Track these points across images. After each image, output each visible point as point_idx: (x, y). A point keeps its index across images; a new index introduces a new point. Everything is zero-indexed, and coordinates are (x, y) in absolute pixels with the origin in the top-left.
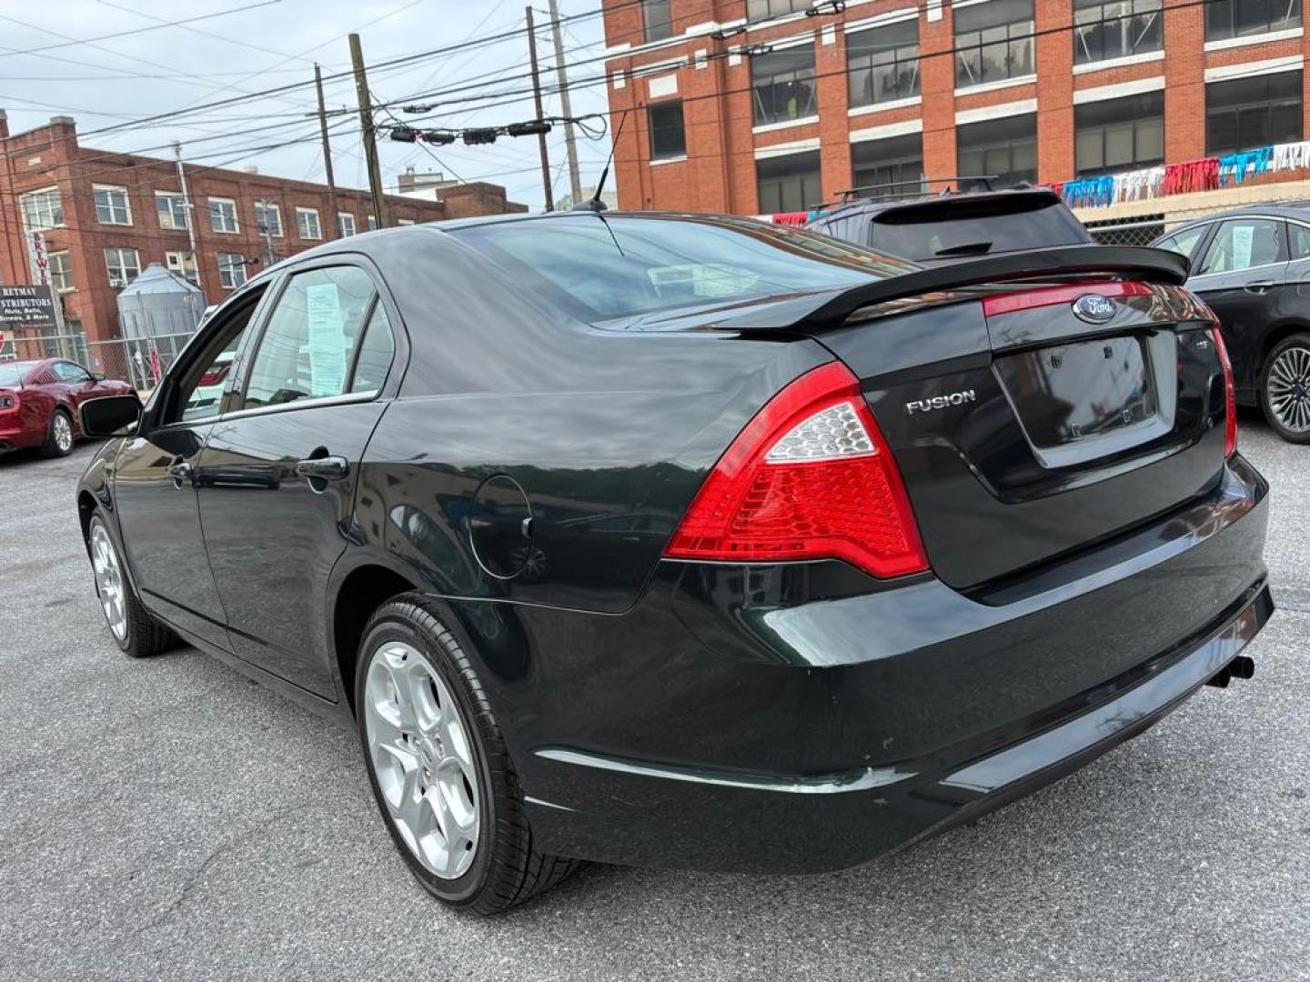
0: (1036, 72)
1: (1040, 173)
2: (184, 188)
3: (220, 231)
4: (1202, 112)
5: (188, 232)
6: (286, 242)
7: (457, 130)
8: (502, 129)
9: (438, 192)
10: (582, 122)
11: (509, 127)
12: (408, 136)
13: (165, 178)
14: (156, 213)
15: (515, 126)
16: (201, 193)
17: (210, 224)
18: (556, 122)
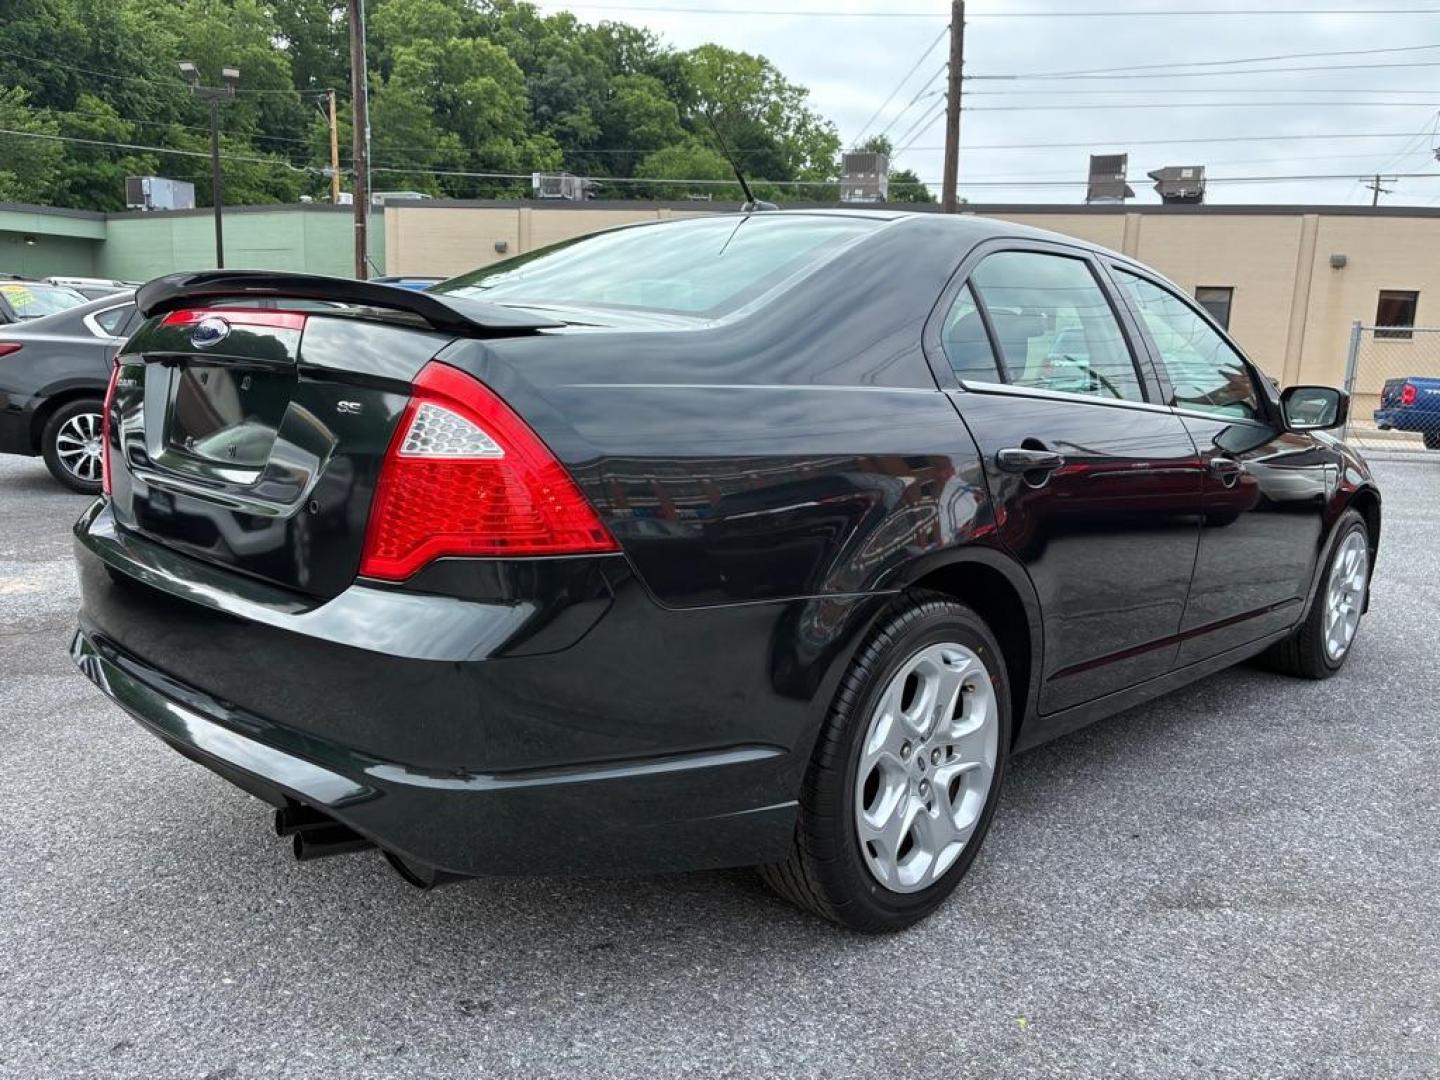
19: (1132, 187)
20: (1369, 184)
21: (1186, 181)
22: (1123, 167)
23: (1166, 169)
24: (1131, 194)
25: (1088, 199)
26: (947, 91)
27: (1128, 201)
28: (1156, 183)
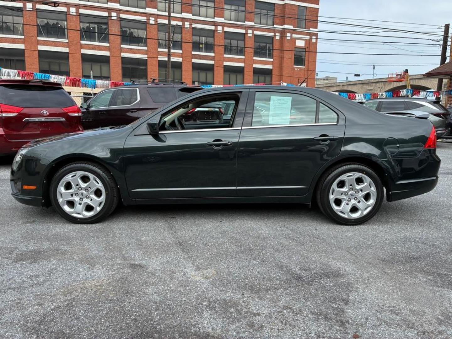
0: (68, 39)
1: (71, 73)
4: (120, 65)
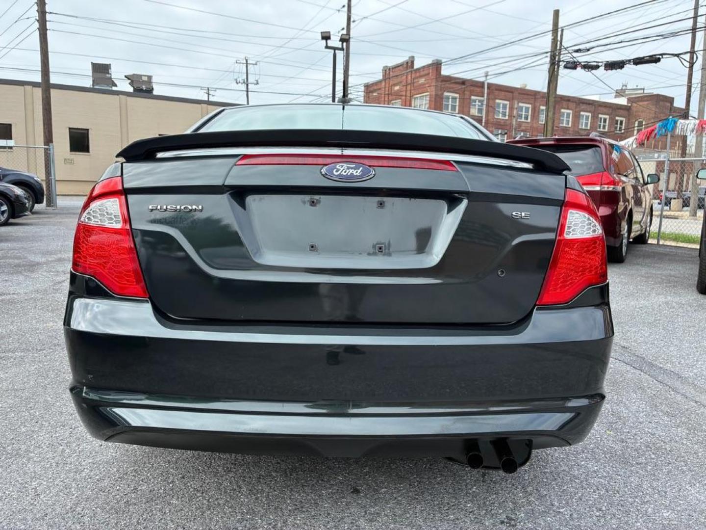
2: (486, 95)
3: (498, 117)
5: (482, 117)
6: (530, 124)
7: (602, 62)
8: (629, 61)
9: (628, 99)
10: (681, 56)
11: (633, 60)
12: (573, 66)
13: (479, 90)
14: (470, 108)
15: (637, 59)
16: (493, 97)
17: (494, 113)
18: (664, 56)
19: (116, 82)
20: (205, 91)
21: (144, 82)
22: (110, 70)
23: (134, 74)
24: (116, 86)
25: (93, 85)
26: (37, 18)
27: (114, 88)
28: (130, 81)
